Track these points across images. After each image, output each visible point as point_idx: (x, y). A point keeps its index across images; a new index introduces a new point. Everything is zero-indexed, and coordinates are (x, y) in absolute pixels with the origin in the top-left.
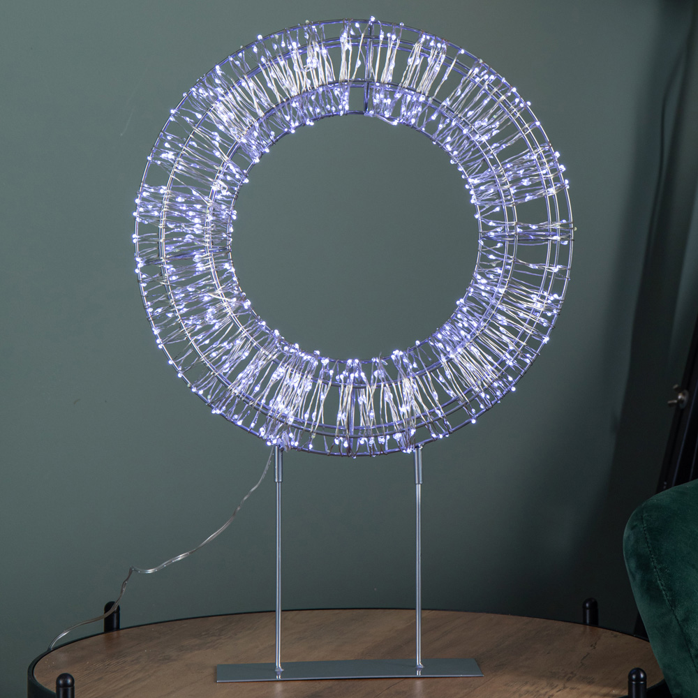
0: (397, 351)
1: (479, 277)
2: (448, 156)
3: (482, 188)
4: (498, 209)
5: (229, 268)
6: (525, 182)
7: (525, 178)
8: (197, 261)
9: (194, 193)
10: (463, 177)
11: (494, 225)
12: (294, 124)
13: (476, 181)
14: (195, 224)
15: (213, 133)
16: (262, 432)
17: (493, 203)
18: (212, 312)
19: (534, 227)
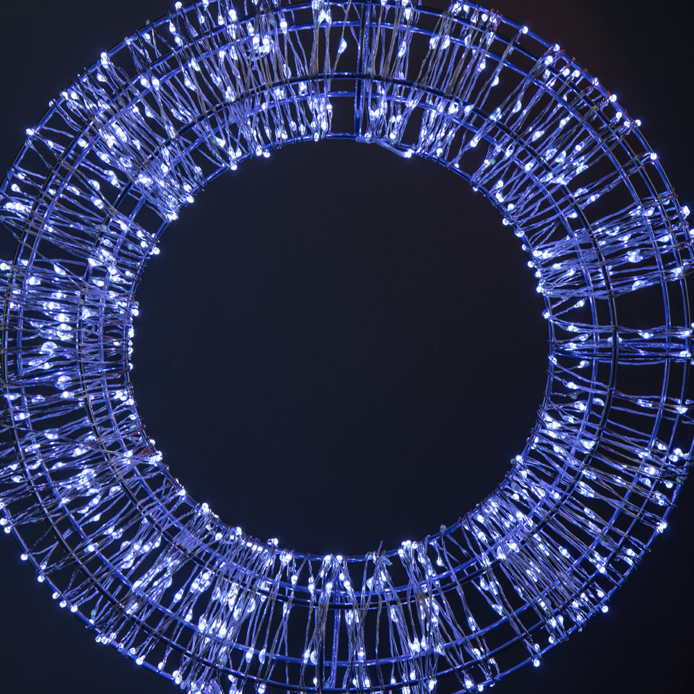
0: (409, 542)
1: (548, 418)
2: (499, 211)
3: (557, 266)
4: (581, 304)
5: (123, 399)
6: (633, 257)
7: (632, 249)
8: (62, 387)
9: (57, 270)
10: (524, 247)
11: (576, 330)
12: (235, 154)
13: (547, 255)
14: (60, 324)
15: (105, 172)
16: (177, 676)
17: (575, 293)
18: (88, 475)
19: (646, 336)
